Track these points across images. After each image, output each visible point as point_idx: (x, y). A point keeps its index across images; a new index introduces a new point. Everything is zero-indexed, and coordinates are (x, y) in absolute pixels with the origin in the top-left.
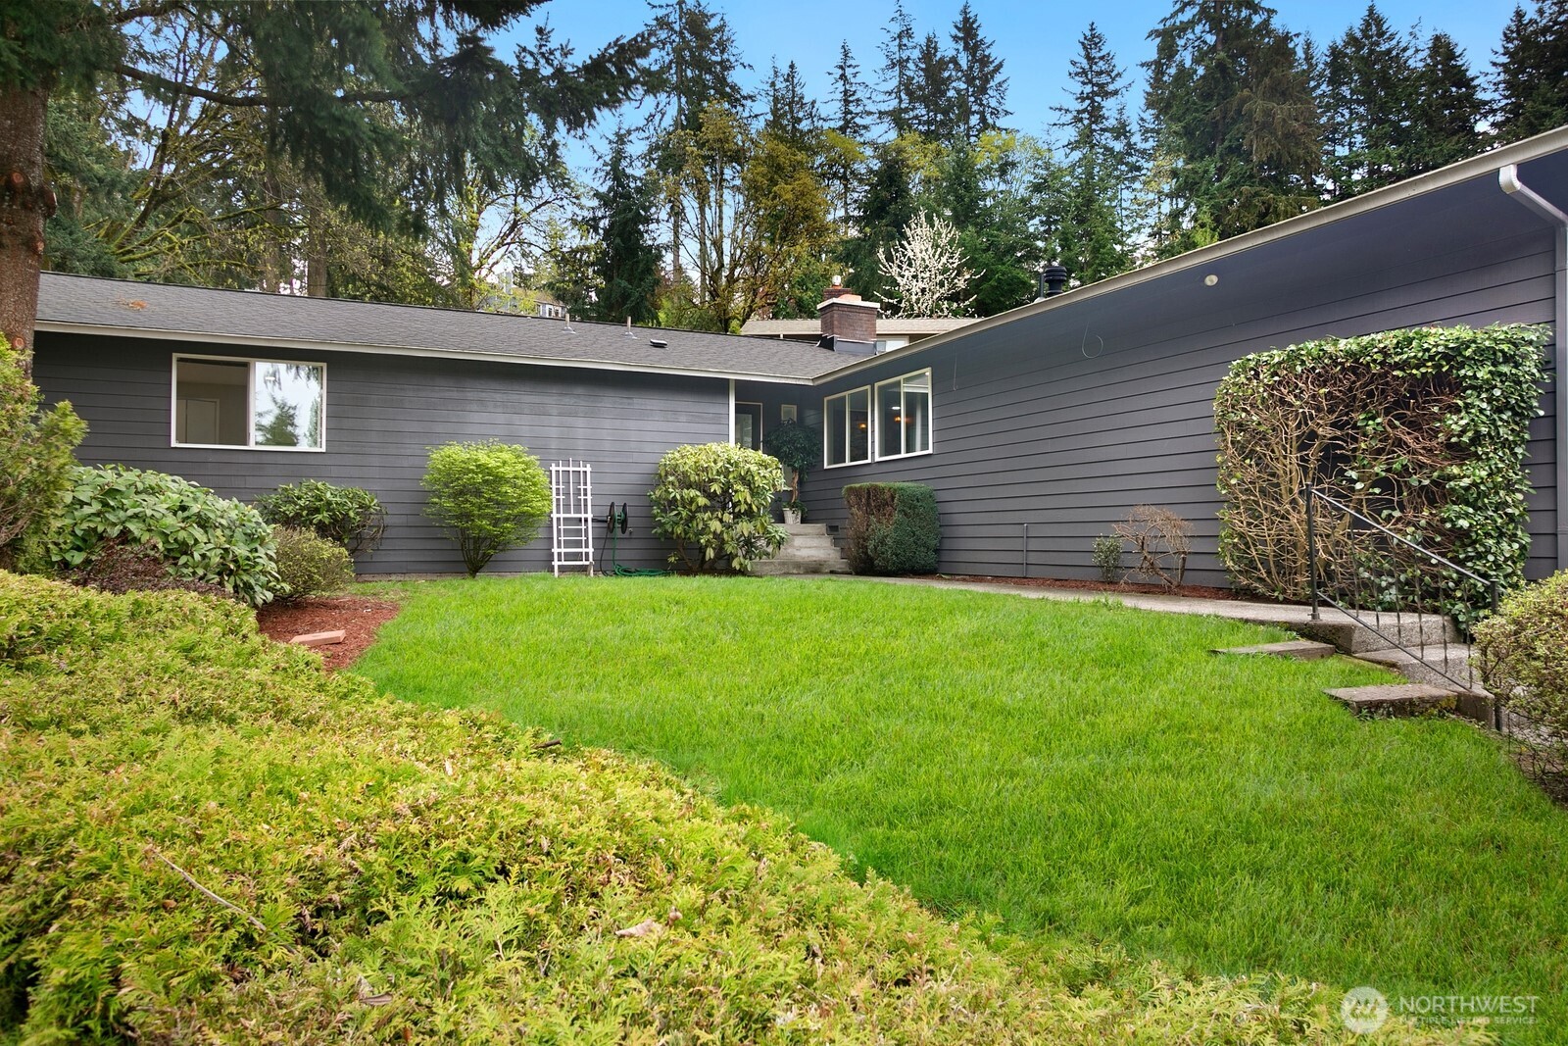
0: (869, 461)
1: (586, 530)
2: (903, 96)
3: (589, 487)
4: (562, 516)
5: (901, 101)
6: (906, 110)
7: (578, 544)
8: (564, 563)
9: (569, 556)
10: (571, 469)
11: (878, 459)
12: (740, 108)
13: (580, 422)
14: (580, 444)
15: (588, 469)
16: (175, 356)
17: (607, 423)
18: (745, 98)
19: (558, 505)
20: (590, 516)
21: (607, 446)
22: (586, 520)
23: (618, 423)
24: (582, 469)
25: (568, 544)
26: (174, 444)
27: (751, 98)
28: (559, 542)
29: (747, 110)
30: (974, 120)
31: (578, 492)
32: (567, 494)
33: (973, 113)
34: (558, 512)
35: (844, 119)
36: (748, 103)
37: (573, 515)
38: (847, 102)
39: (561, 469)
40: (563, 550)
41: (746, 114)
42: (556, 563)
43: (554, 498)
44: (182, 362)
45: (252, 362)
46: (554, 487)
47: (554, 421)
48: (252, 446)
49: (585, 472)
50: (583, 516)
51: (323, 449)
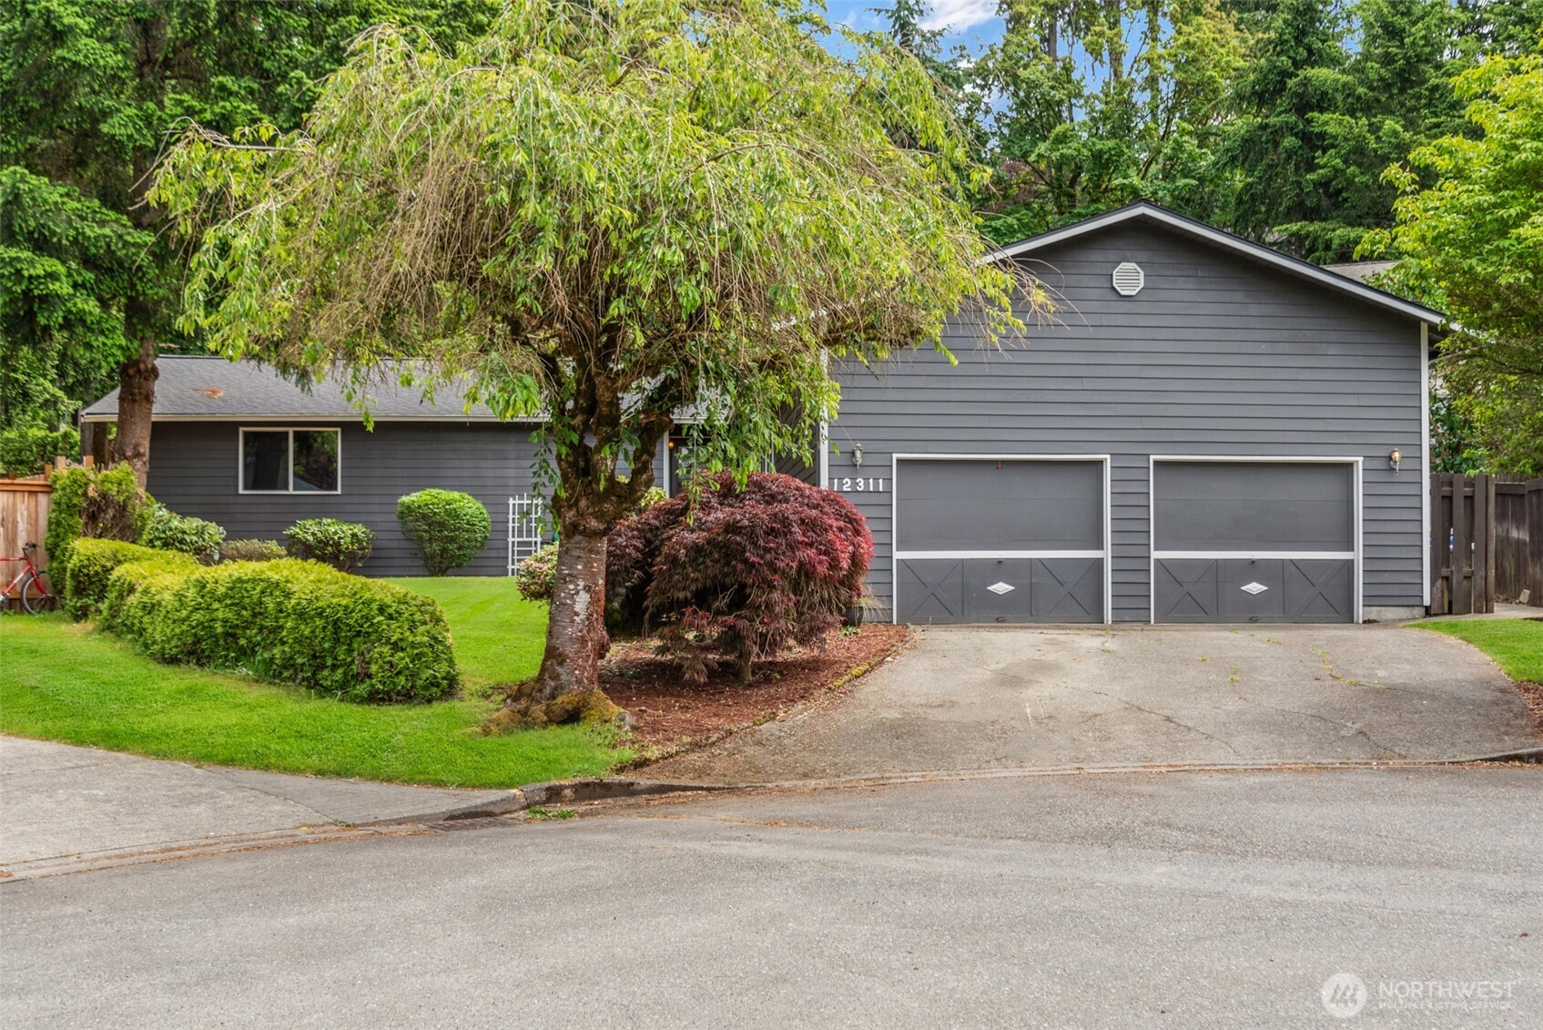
3: (539, 517)
4: (517, 539)
10: (525, 502)
15: (540, 502)
16: (242, 429)
19: (513, 531)
20: (539, 539)
22: (536, 542)
24: (534, 502)
26: (241, 491)
28: (513, 560)
31: (529, 522)
32: (520, 522)
34: (513, 537)
37: (525, 539)
39: (517, 502)
43: (511, 525)
44: (246, 433)
45: (291, 430)
46: (511, 516)
47: (513, 463)
48: (291, 491)
49: (537, 505)
50: (533, 539)
51: (339, 492)
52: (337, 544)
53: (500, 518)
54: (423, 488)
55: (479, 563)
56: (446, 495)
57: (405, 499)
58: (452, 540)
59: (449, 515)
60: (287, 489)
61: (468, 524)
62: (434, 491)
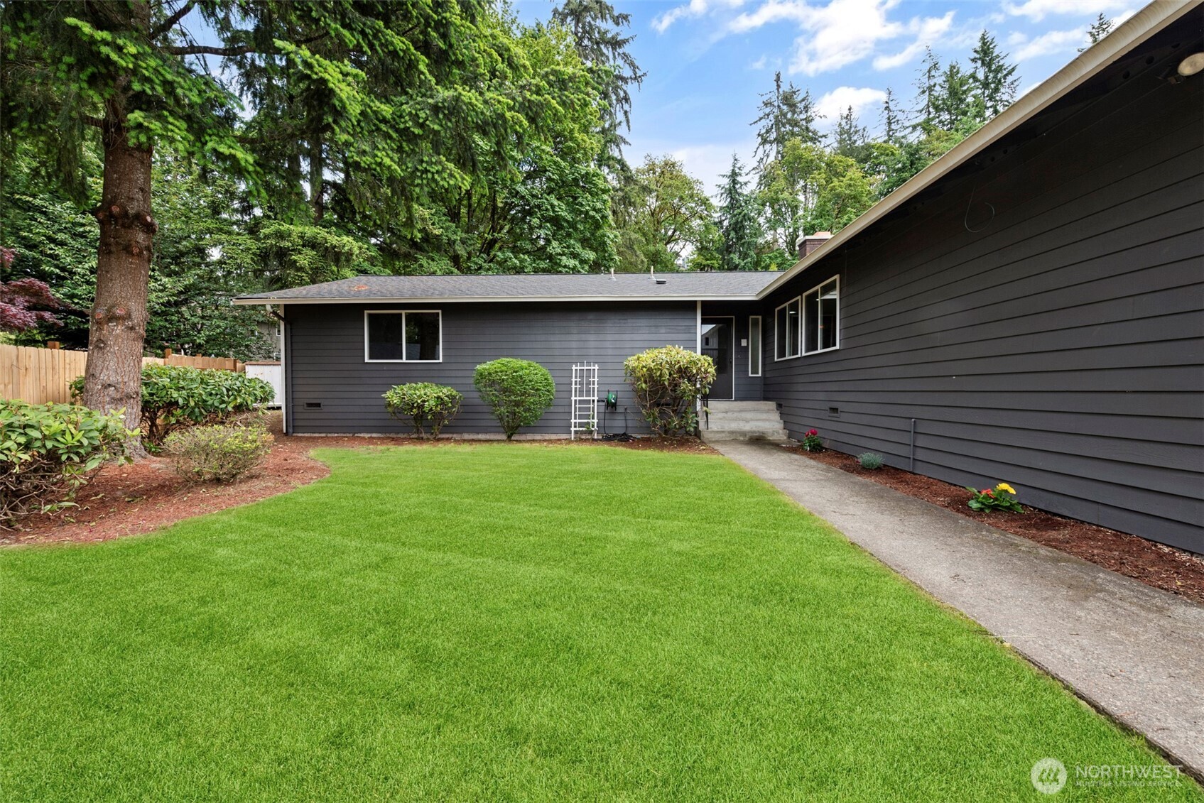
0: (799, 356)
1: (593, 408)
2: (931, 110)
3: (596, 380)
4: (578, 398)
5: (929, 113)
6: (933, 119)
7: (587, 417)
8: (577, 429)
9: (581, 425)
10: (585, 368)
11: (804, 354)
12: (818, 144)
13: (592, 337)
14: (592, 352)
15: (596, 367)
16: (366, 312)
17: (609, 337)
18: (821, 137)
19: (576, 391)
20: (596, 398)
21: (610, 352)
22: (593, 401)
23: (617, 337)
24: (592, 368)
25: (581, 417)
26: (367, 360)
27: (825, 136)
28: (575, 415)
29: (823, 143)
30: (988, 113)
31: (588, 384)
32: (581, 384)
33: (988, 108)
34: (575, 396)
35: (888, 134)
36: (823, 140)
37: (585, 398)
38: (890, 123)
39: (579, 368)
40: (578, 421)
41: (822, 146)
42: (573, 429)
43: (573, 386)
44: (370, 315)
45: (403, 312)
46: (574, 380)
47: (575, 337)
48: (404, 360)
49: (594, 370)
50: (591, 398)
51: (441, 361)
52: (420, 407)
53: (565, 381)
54: (497, 357)
55: (542, 423)
56: (515, 363)
57: (479, 367)
58: (517, 404)
59: (517, 382)
60: (402, 359)
61: (533, 389)
62: (505, 360)
